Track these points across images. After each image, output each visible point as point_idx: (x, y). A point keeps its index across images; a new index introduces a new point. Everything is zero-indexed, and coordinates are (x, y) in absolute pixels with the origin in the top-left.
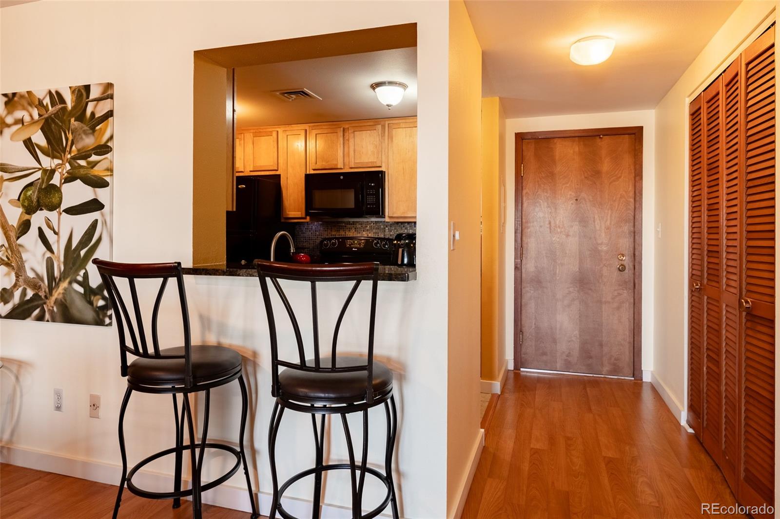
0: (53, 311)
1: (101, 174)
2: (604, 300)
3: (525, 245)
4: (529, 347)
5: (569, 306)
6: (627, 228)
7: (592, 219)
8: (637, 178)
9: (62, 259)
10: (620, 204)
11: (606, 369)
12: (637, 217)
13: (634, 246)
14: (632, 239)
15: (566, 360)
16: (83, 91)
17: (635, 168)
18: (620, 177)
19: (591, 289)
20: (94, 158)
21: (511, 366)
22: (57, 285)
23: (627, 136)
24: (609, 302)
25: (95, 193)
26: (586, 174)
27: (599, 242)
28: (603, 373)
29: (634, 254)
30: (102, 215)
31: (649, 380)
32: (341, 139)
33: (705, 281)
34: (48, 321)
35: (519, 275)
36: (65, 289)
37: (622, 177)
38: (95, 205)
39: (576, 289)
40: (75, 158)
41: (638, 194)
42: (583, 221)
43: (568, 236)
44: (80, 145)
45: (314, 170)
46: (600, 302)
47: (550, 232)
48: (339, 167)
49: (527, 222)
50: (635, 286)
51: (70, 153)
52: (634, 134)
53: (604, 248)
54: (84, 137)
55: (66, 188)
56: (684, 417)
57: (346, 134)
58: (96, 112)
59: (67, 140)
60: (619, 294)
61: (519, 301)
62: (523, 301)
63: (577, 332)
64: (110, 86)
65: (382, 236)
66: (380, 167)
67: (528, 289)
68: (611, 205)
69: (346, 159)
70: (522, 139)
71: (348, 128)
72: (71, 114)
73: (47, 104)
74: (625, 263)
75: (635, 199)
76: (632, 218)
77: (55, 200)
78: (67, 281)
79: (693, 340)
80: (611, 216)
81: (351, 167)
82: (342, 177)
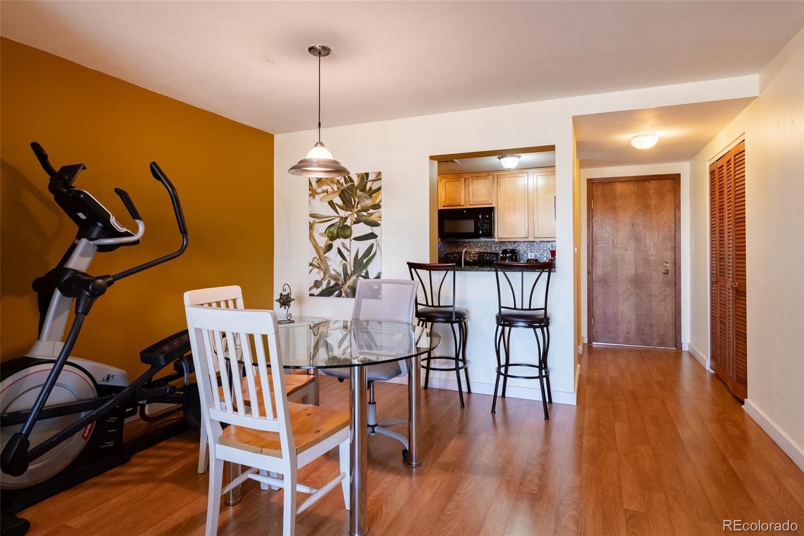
0: (347, 291)
1: (375, 220)
2: (653, 294)
3: (594, 256)
4: (599, 328)
5: (628, 299)
6: (669, 244)
7: (644, 238)
8: (677, 210)
9: (352, 264)
10: (665, 228)
11: (655, 342)
12: (677, 236)
13: (675, 257)
14: (673, 252)
15: (626, 336)
16: (364, 176)
17: (675, 203)
18: (664, 209)
19: (644, 287)
20: (371, 211)
21: (586, 341)
22: (350, 278)
23: (669, 180)
24: (657, 296)
25: (372, 229)
26: (639, 207)
27: (649, 254)
28: (654, 345)
29: (675, 262)
30: (376, 241)
31: (687, 349)
32: (464, 185)
33: (718, 276)
34: (344, 297)
35: (591, 277)
36: (354, 280)
37: (666, 209)
38: (372, 236)
39: (632, 287)
40: (360, 211)
41: (677, 221)
42: (637, 239)
43: (626, 250)
44: (363, 204)
45: (443, 206)
46: (650, 295)
47: (613, 247)
48: (462, 204)
49: (596, 241)
50: (676, 284)
51: (357, 208)
52: (674, 179)
53: (653, 258)
54: (365, 200)
55: (354, 227)
56: (708, 364)
57: (467, 182)
58: (372, 187)
59: (355, 201)
60: (665, 290)
61: (591, 295)
62: (594, 295)
63: (633, 317)
64: (380, 173)
65: (490, 251)
66: (491, 204)
67: (597, 287)
68: (658, 228)
69: (467, 199)
70: (592, 183)
71: (468, 178)
72: (357, 188)
73: (342, 183)
74: (668, 269)
75: (675, 224)
76: (673, 237)
77: (348, 233)
78: (356, 276)
79: (713, 315)
80: (658, 236)
81: (470, 204)
82: (465, 212)
